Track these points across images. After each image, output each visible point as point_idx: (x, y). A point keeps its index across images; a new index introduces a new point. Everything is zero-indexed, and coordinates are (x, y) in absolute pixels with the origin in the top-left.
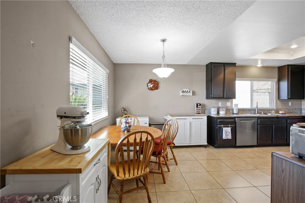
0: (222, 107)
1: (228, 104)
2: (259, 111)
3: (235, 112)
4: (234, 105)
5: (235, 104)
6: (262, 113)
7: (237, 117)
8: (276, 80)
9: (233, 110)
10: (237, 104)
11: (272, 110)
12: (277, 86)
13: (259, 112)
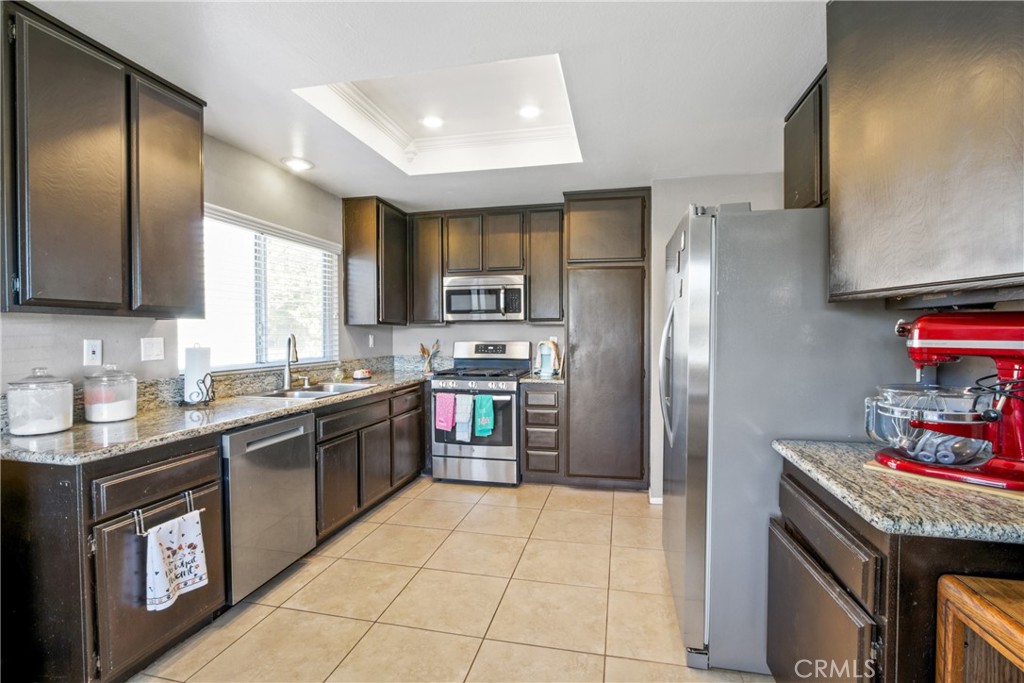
0: (111, 374)
1: (150, 349)
2: (295, 376)
3: (193, 393)
4: (189, 351)
5: (191, 346)
6: (307, 386)
7: (228, 431)
8: (339, 247)
9: (179, 383)
10: (203, 346)
11: (334, 369)
12: (343, 274)
13: (297, 380)
